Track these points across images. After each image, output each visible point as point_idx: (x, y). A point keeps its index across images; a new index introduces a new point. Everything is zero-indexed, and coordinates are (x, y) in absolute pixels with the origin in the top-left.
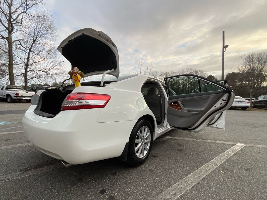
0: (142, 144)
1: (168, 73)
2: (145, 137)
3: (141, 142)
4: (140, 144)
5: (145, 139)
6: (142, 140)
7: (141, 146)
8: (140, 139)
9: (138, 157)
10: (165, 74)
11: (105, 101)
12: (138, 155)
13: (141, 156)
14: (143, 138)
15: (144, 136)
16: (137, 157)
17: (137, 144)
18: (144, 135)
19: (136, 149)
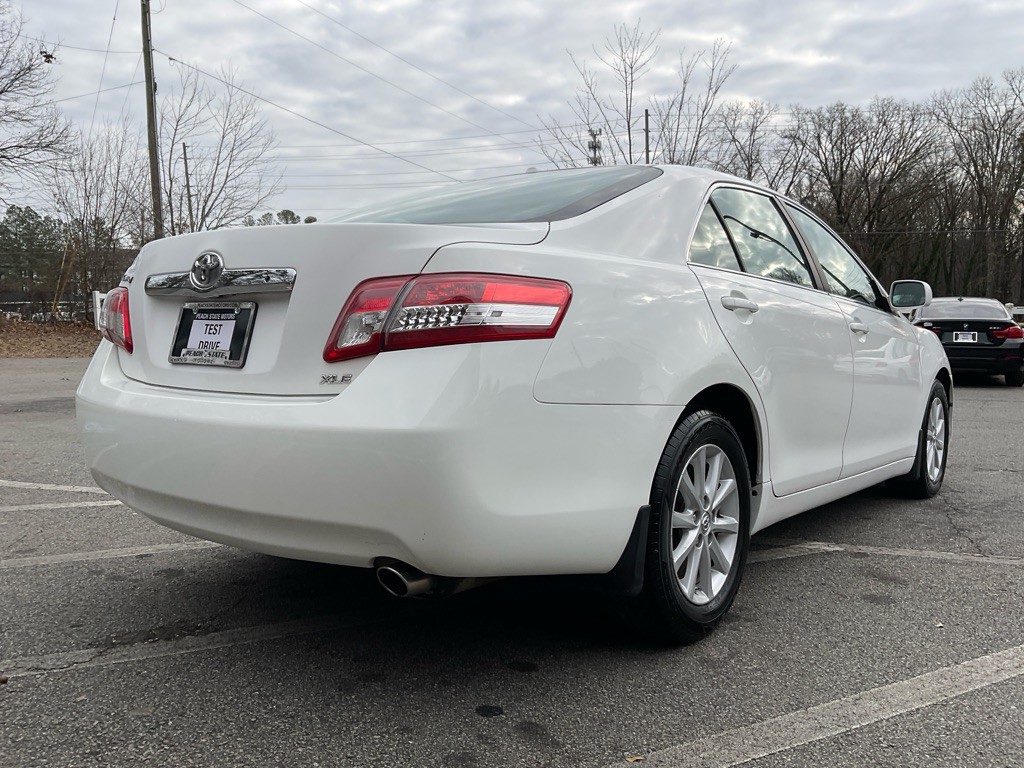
0: (700, 537)
1: (856, 115)
2: (710, 498)
3: (694, 528)
4: (693, 535)
5: (713, 512)
6: (697, 514)
7: (698, 545)
8: (692, 512)
9: (688, 596)
10: (831, 121)
11: (554, 311)
12: (687, 587)
13: (701, 598)
14: (705, 507)
15: (706, 498)
16: (685, 596)
17: (679, 534)
18: (707, 491)
19: (677, 556)
